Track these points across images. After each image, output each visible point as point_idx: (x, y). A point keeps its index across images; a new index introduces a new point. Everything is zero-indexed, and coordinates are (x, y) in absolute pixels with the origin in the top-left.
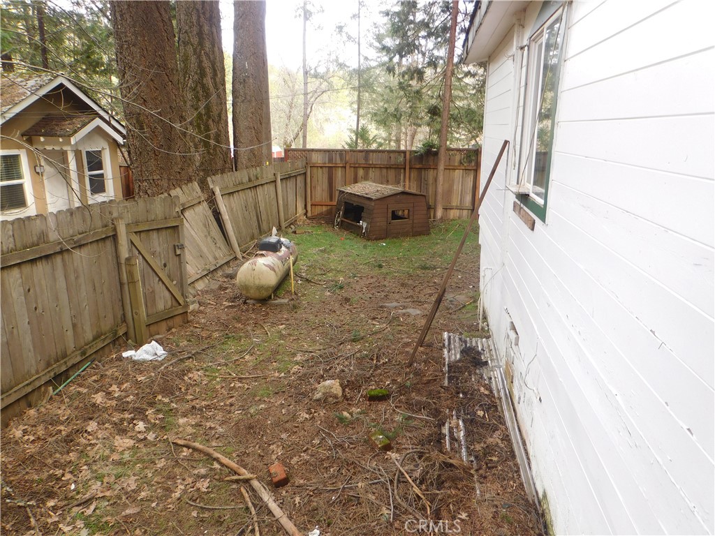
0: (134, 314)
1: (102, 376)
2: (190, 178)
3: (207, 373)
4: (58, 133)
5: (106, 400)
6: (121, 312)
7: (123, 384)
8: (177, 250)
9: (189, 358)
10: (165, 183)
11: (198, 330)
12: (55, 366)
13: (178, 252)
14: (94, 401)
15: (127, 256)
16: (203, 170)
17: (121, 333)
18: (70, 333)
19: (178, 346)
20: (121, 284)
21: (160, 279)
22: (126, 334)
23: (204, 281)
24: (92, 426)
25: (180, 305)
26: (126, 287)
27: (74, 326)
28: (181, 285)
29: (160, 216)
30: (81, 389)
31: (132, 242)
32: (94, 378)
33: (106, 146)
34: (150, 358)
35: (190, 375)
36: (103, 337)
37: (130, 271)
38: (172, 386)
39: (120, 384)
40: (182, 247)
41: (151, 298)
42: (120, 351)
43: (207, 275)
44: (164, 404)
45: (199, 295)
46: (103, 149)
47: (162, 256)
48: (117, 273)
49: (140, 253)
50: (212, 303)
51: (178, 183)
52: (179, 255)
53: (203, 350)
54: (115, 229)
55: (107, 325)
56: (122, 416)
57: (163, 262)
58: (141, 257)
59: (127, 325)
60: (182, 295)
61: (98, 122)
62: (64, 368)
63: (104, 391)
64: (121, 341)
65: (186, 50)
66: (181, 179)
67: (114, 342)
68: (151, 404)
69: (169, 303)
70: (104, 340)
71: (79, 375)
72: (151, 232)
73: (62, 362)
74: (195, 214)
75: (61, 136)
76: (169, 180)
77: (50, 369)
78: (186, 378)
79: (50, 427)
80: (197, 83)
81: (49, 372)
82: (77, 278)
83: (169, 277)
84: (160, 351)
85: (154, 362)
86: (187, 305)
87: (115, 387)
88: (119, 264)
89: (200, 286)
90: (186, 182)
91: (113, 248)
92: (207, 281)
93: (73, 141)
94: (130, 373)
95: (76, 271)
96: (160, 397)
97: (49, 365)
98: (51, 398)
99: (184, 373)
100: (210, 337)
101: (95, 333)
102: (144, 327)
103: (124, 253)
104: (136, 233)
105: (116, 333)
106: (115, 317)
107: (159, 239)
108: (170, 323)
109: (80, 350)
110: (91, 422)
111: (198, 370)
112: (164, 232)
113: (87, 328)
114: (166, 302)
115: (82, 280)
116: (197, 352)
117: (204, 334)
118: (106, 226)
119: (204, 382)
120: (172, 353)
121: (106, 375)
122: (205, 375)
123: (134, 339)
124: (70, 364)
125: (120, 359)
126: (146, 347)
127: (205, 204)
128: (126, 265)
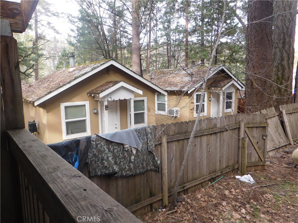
0: (242, 161)
1: (228, 183)
2: (271, 105)
3: (275, 197)
4: (219, 86)
5: (229, 194)
6: (237, 159)
7: (236, 189)
8: (264, 137)
9: (266, 187)
10: (259, 107)
11: (270, 174)
12: (212, 174)
13: (264, 138)
14: (225, 193)
15: (243, 136)
16: (277, 102)
17: (236, 167)
18: (218, 163)
19: (260, 179)
20: (239, 148)
21: (255, 148)
22: (238, 168)
23: (273, 152)
24: (224, 203)
25: (262, 161)
26: (241, 149)
27: (220, 161)
28: (264, 153)
29: (258, 121)
30: (220, 187)
31: (245, 131)
32: (225, 183)
33: (234, 91)
34: (248, 182)
35: (267, 195)
36: (229, 168)
37: (243, 143)
38: (258, 197)
39: (235, 189)
40: (266, 136)
41: (250, 156)
42: (235, 175)
43: (275, 149)
44: (254, 204)
45: (270, 158)
46: (233, 92)
47: (257, 138)
48: (238, 143)
49: (248, 136)
50: (277, 163)
51: (265, 107)
52: (264, 139)
53: (272, 185)
54: (240, 125)
55: (231, 163)
56: (236, 203)
57: (257, 141)
58: (248, 138)
59: (239, 165)
60: (264, 157)
61: (233, 82)
62: (214, 176)
63: (229, 190)
64: (235, 171)
65: (275, 51)
66: (267, 106)
67: (232, 171)
68: (249, 203)
69: (257, 159)
70: (229, 169)
71: (219, 180)
72: (254, 128)
73: (214, 173)
74: (272, 121)
75: (219, 87)
76: (261, 106)
77: (210, 175)
78: (264, 196)
79: (209, 198)
80: (279, 64)
81: (210, 176)
82: (224, 142)
83: (259, 148)
84: (252, 180)
85: (249, 184)
86: (265, 162)
87: (233, 190)
88: (239, 139)
89: (271, 154)
90: (269, 107)
91: (238, 133)
92: (274, 153)
93: (223, 89)
94: (240, 186)
95: (224, 140)
96: (252, 201)
97: (210, 174)
98: (209, 187)
99: (263, 193)
100: (276, 179)
101: (226, 165)
102: (245, 168)
103: (242, 135)
104: (247, 127)
105: (234, 167)
106: (234, 160)
107: (256, 131)
108: (256, 168)
109: (221, 170)
110: (224, 202)
111: (270, 194)
112: (259, 128)
113: (224, 162)
114: (256, 158)
115: (225, 143)
116: (270, 185)
117: (273, 177)
118: (236, 124)
119: (273, 201)
120: (257, 182)
121: (230, 184)
122: (274, 198)
123: (241, 171)
124: (217, 175)
125: (235, 178)
126: (245, 176)
127: (277, 117)
128: (242, 140)
